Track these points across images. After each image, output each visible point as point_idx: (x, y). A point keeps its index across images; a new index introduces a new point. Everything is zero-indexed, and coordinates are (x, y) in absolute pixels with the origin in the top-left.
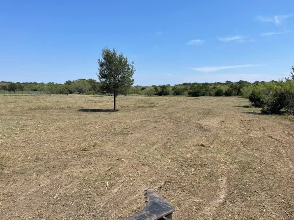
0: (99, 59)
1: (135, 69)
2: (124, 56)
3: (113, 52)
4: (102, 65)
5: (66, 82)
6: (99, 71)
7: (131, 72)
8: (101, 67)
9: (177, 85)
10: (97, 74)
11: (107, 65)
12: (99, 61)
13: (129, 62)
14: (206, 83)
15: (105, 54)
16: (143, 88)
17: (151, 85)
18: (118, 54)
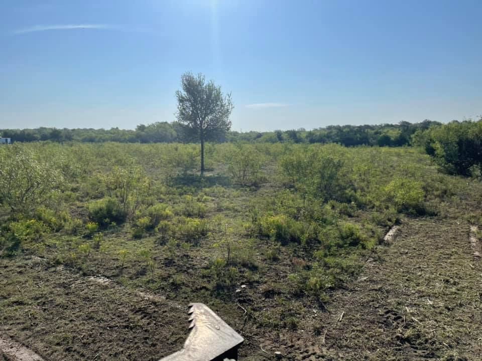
0: (178, 91)
1: (233, 106)
2: (216, 85)
3: (198, 80)
4: (182, 100)
5: (138, 126)
6: (178, 110)
7: (228, 110)
8: (181, 104)
9: (317, 130)
10: (176, 115)
11: (189, 100)
12: (178, 94)
13: (224, 95)
14: (365, 125)
15: (186, 83)
16: (259, 135)
17: (273, 131)
18: (206, 83)
